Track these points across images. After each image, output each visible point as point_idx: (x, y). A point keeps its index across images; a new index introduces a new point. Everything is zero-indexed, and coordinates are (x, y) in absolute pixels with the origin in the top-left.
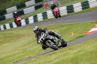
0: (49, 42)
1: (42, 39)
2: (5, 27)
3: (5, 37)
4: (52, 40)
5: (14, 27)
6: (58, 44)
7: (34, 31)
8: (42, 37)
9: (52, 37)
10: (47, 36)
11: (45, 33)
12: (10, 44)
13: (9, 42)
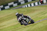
0: (23, 22)
1: (19, 20)
2: (28, 6)
3: (28, 11)
4: (25, 20)
5: (32, 6)
6: (29, 22)
7: (16, 15)
8: (19, 19)
9: (25, 19)
10: (22, 18)
11: (21, 16)
12: (30, 14)
13: (29, 13)
